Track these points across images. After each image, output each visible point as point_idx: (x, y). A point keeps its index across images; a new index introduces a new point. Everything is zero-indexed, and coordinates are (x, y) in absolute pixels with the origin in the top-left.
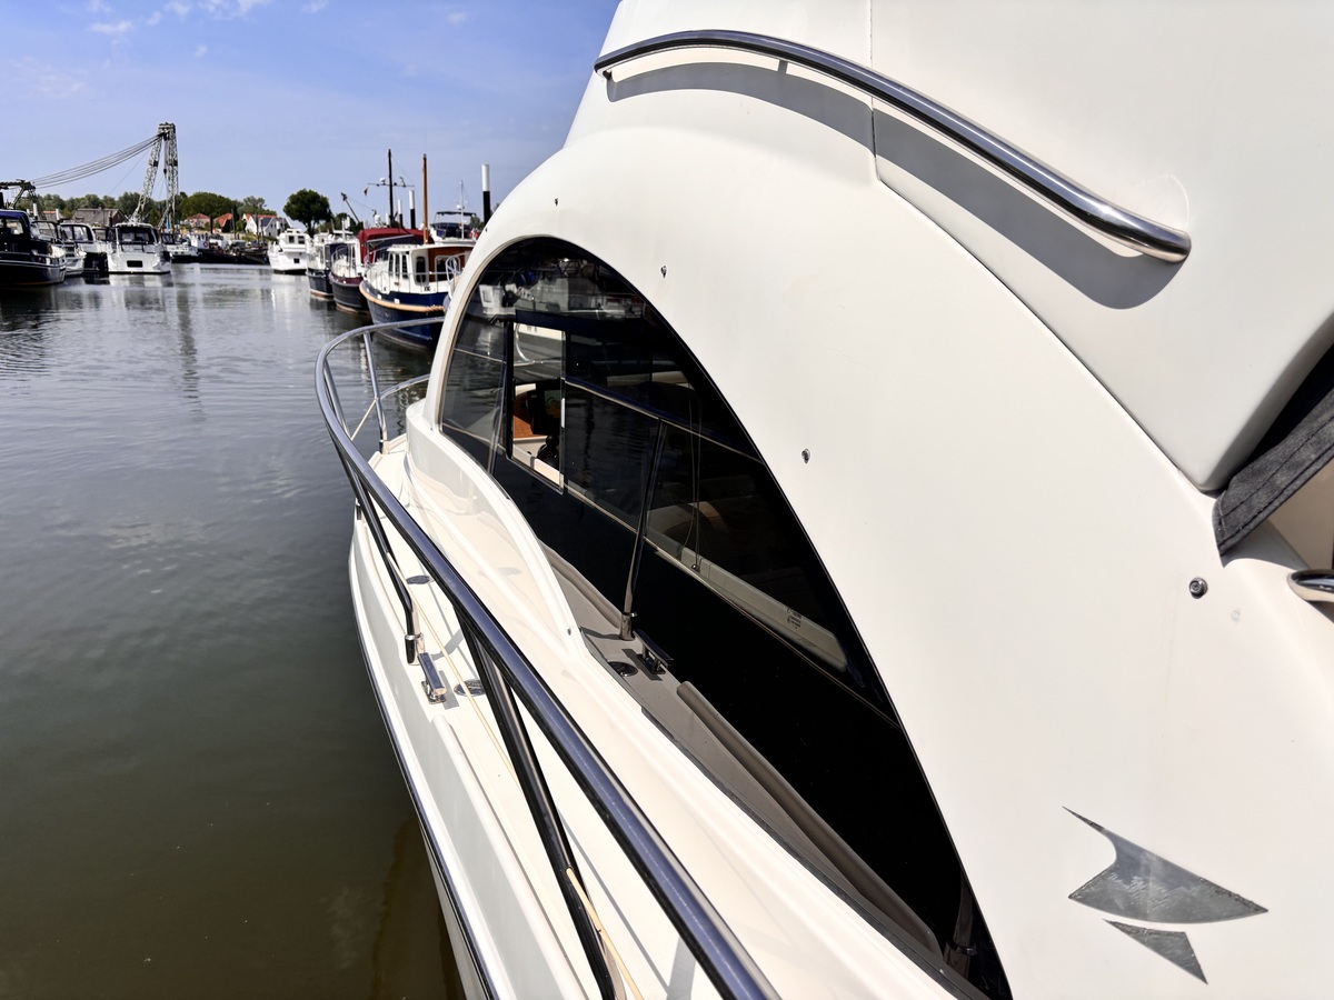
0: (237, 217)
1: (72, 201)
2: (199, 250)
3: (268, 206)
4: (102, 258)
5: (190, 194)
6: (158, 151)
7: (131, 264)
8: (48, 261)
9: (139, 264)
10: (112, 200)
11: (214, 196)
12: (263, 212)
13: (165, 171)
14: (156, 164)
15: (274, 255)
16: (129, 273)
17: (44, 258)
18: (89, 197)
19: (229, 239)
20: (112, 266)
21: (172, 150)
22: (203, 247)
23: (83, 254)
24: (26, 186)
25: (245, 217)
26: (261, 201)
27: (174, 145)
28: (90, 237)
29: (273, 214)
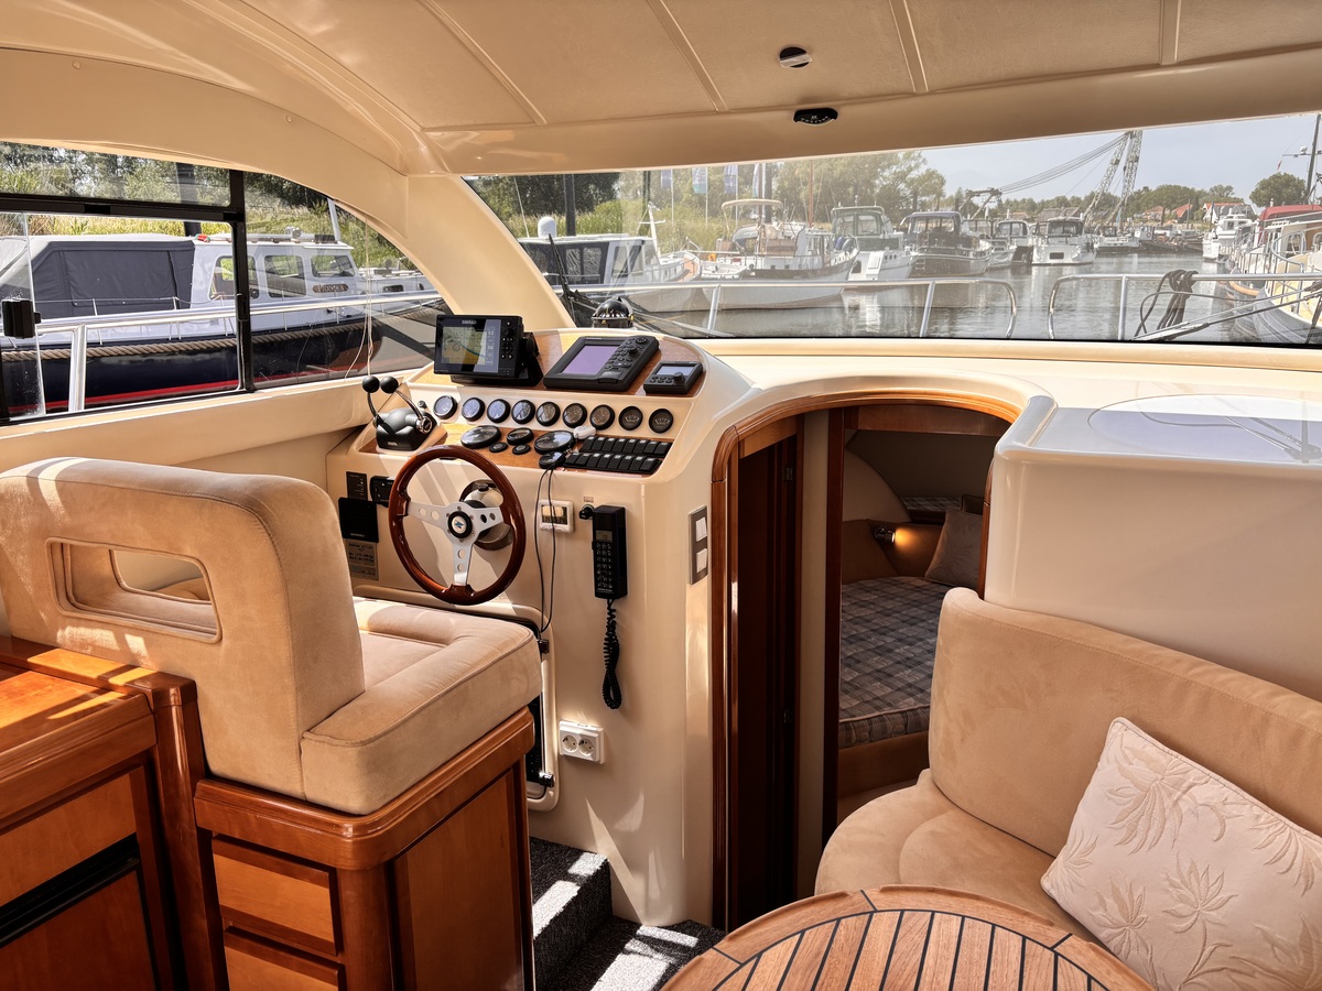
0: (1197, 207)
1: (1043, 202)
2: (1140, 241)
3: (1237, 194)
4: (1028, 251)
5: (1153, 188)
6: (1122, 150)
7: (1053, 256)
8: (971, 256)
9: (1060, 256)
10: (1079, 199)
11: (1179, 187)
12: (1228, 200)
13: (1125, 168)
14: (1117, 162)
15: (1208, 242)
16: (1049, 265)
17: (968, 252)
18: (1058, 199)
19: (1180, 229)
20: (1036, 258)
21: (1134, 149)
22: (1146, 238)
23: (1014, 247)
24: (995, 192)
25: (1205, 206)
26: (1230, 188)
27: (1139, 142)
28: (1025, 232)
29: (1242, 200)
